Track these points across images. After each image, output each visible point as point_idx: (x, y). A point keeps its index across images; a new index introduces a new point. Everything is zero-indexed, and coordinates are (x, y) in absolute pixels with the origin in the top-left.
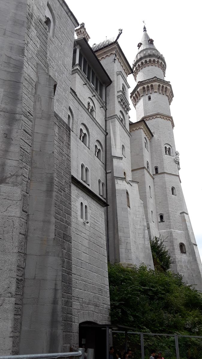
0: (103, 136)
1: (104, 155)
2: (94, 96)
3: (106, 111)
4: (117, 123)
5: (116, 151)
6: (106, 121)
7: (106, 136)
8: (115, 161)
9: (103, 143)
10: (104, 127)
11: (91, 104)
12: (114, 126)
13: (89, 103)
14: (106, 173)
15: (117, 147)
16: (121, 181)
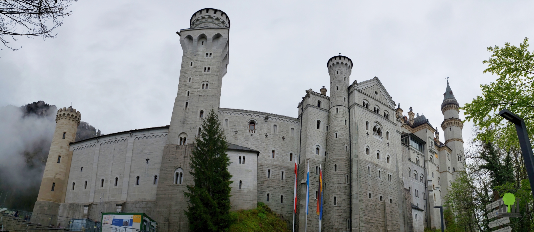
0: (424, 170)
1: (425, 179)
2: (418, 154)
3: (424, 157)
4: (429, 163)
5: (429, 177)
6: (424, 162)
7: (425, 169)
8: (429, 183)
9: (424, 174)
10: (424, 167)
11: (417, 158)
12: (428, 165)
13: (416, 159)
14: (426, 188)
15: (430, 175)
16: (431, 192)
